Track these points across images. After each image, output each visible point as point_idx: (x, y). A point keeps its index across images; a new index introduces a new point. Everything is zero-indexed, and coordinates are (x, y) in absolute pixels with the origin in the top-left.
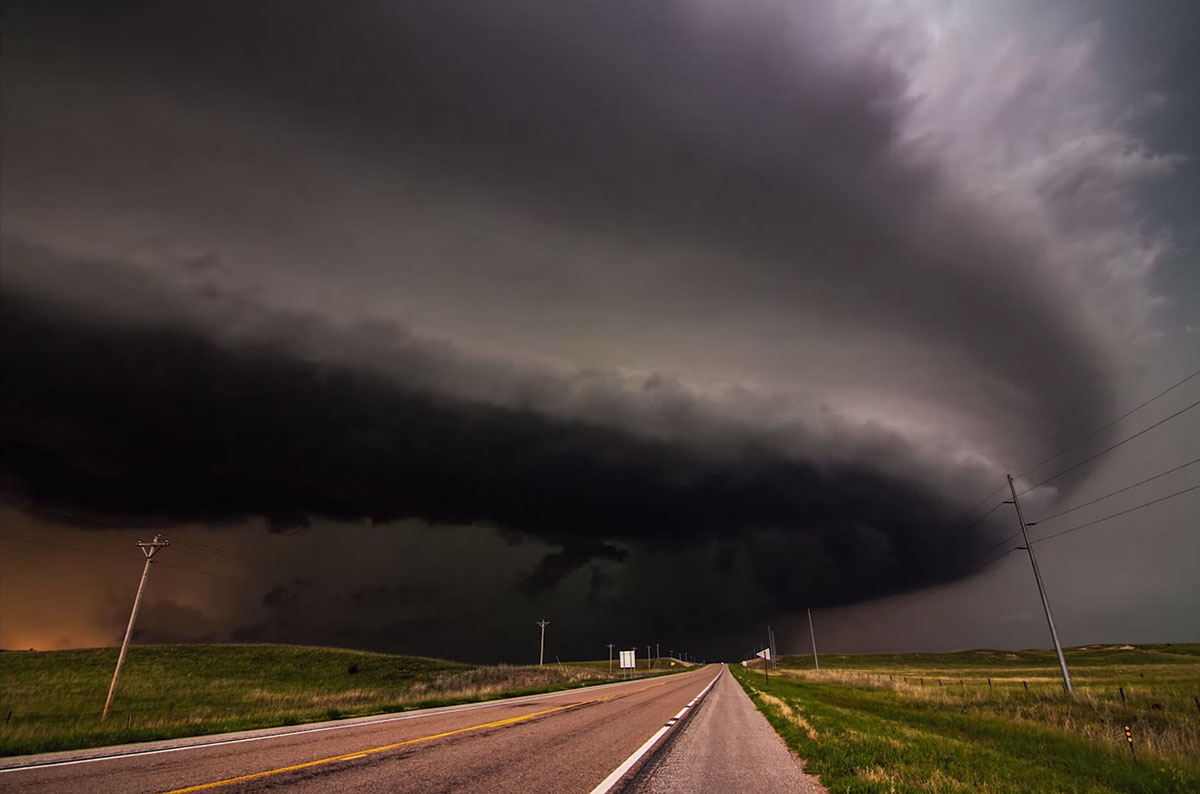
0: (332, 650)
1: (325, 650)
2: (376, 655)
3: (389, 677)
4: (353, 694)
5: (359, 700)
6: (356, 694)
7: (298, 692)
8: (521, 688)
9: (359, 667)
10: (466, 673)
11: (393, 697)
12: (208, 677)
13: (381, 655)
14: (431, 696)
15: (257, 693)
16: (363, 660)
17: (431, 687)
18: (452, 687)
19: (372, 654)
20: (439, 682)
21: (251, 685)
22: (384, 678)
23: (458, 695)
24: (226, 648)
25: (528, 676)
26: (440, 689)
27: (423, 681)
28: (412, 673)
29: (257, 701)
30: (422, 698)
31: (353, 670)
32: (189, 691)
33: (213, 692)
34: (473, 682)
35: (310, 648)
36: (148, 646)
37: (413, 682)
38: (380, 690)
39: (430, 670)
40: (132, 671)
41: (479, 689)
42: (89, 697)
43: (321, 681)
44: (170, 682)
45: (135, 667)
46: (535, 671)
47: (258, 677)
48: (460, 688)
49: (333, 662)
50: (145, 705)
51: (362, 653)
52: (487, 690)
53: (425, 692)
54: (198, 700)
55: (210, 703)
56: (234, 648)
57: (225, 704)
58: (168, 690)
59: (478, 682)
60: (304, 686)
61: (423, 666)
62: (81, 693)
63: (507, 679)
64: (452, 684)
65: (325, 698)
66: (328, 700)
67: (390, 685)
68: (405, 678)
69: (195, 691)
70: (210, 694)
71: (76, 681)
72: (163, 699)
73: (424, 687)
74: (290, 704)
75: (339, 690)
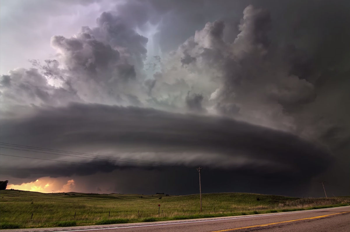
0: (250, 194)
1: (248, 193)
2: (264, 195)
3: (270, 201)
4: (260, 207)
5: (263, 208)
6: (261, 206)
7: (244, 206)
8: (320, 206)
9: (260, 199)
10: (296, 200)
11: (273, 208)
12: (221, 201)
13: (265, 195)
14: (286, 208)
15: (234, 206)
16: (260, 196)
17: (285, 205)
18: (292, 205)
19: (262, 195)
20: (287, 203)
21: (232, 203)
22: (268, 202)
23: (295, 208)
24: (223, 194)
25: (322, 201)
26: (288, 205)
27: (282, 203)
28: (277, 200)
29: (234, 208)
30: (283, 209)
31: (258, 200)
32: (217, 205)
33: (223, 205)
34: (300, 203)
35: (244, 193)
36: (206, 194)
37: (279, 203)
38: (268, 205)
39: (283, 199)
40: (204, 200)
41: (303, 205)
42: (197, 206)
43: (250, 203)
44: (212, 202)
45: (204, 199)
46: (324, 199)
47: (233, 201)
48: (296, 205)
49: (252, 197)
50: (209, 208)
51: (259, 194)
52: (306, 206)
53: (284, 206)
54: (220, 207)
55: (223, 208)
56: (225, 194)
57: (227, 208)
58: (213, 205)
59: (302, 203)
60: (245, 204)
61: (280, 198)
62: (195, 205)
63: (313, 202)
64: (292, 204)
65: (252, 207)
66: (254, 208)
67: (271, 204)
68: (275, 202)
69: (219, 205)
70: (222, 206)
71: (193, 202)
72: (212, 207)
73: (283, 205)
74: (243, 209)
75: (256, 205)
